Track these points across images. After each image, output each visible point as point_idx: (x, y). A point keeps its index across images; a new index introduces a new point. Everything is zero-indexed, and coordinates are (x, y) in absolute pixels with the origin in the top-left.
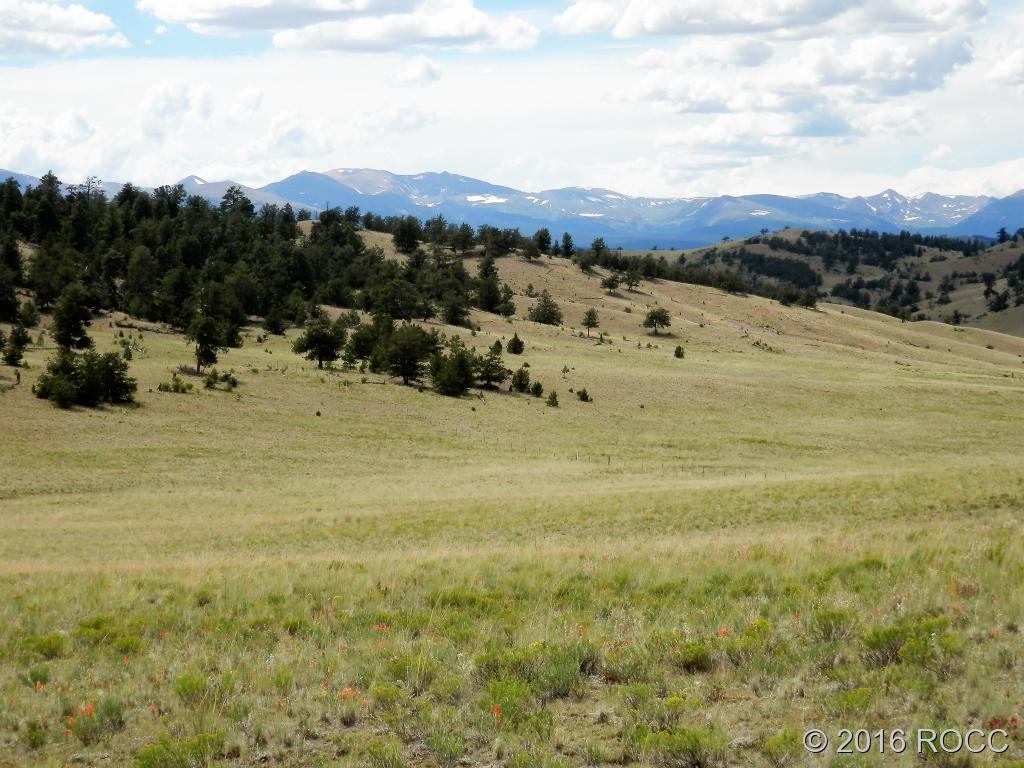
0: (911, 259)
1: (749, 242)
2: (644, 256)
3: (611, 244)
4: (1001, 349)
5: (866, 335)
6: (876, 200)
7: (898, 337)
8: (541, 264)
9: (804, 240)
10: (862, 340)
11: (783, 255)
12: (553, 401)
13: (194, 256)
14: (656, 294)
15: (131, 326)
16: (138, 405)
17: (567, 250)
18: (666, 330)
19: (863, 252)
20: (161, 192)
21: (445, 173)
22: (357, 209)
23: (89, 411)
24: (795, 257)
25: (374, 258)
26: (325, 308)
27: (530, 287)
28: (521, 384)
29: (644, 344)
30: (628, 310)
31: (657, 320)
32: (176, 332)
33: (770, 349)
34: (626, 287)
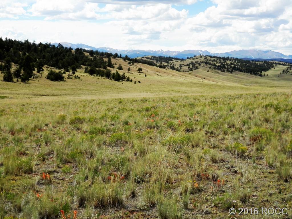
0: (171, 62)
1: (142, 58)
2: (135, 58)
3: (129, 57)
4: (198, 77)
5: (175, 74)
6: (159, 51)
7: (181, 74)
8: (116, 59)
9: (152, 57)
10: (175, 75)
11: (149, 60)
12: (135, 83)
13: (56, 55)
14: (137, 65)
15: (48, 68)
16: (65, 81)
17: (120, 57)
18: (141, 72)
19: (163, 60)
20: (47, 44)
21: (81, 44)
22: (82, 48)
23: (57, 82)
24: (151, 60)
25: (87, 57)
26: (81, 66)
27: (116, 63)
28: (128, 79)
29: (139, 74)
30: (133, 68)
31: (140, 70)
32: (57, 69)
33: (160, 76)
34: (132, 64)
